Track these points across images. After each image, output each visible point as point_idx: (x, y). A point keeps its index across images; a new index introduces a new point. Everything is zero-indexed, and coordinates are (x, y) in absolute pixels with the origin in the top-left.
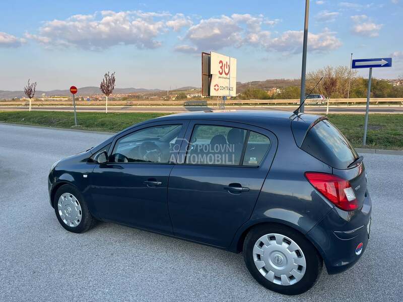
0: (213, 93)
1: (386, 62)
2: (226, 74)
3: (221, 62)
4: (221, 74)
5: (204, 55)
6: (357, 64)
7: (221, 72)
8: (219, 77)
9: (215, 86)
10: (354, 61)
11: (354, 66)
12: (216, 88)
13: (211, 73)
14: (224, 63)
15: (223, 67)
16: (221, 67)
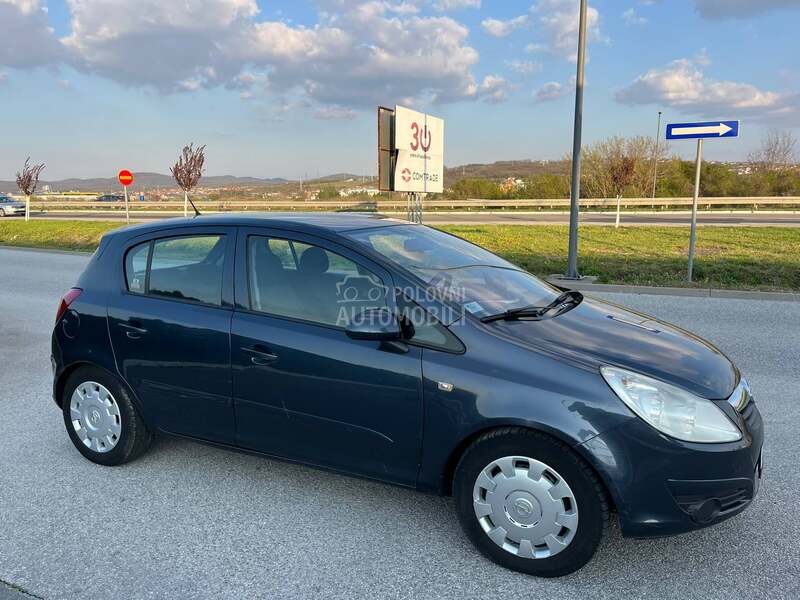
0: (399, 185)
1: (729, 129)
2: (425, 149)
3: (414, 125)
4: (415, 148)
5: (382, 110)
6: (675, 132)
7: (415, 144)
8: (413, 155)
9: (404, 172)
10: (670, 127)
11: (669, 136)
12: (406, 175)
13: (397, 147)
14: (421, 126)
15: (419, 136)
16: (415, 136)
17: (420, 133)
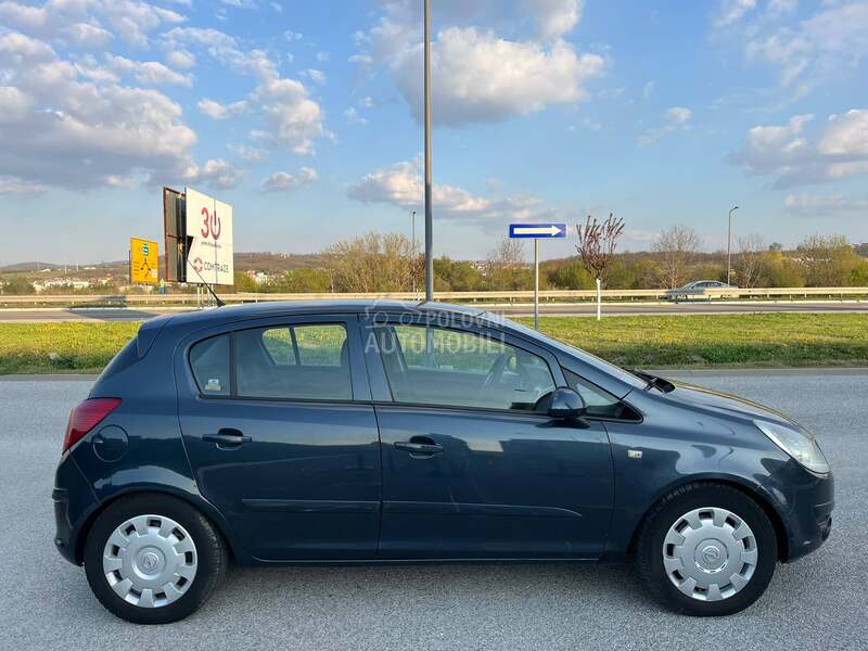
0: (192, 276)
1: (559, 231)
2: (216, 237)
3: (204, 211)
4: (206, 235)
5: (167, 192)
6: (517, 231)
7: (205, 231)
8: (203, 243)
9: (195, 261)
10: (512, 227)
11: (512, 235)
12: (198, 265)
13: (189, 233)
14: (211, 213)
15: (209, 222)
16: (206, 222)
17: (211, 219)
